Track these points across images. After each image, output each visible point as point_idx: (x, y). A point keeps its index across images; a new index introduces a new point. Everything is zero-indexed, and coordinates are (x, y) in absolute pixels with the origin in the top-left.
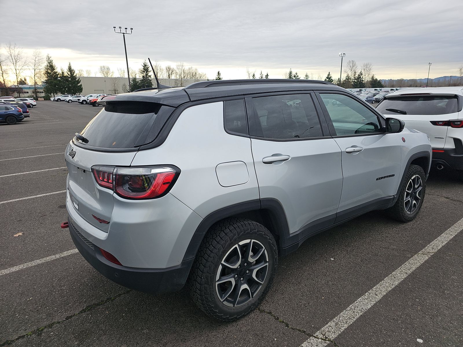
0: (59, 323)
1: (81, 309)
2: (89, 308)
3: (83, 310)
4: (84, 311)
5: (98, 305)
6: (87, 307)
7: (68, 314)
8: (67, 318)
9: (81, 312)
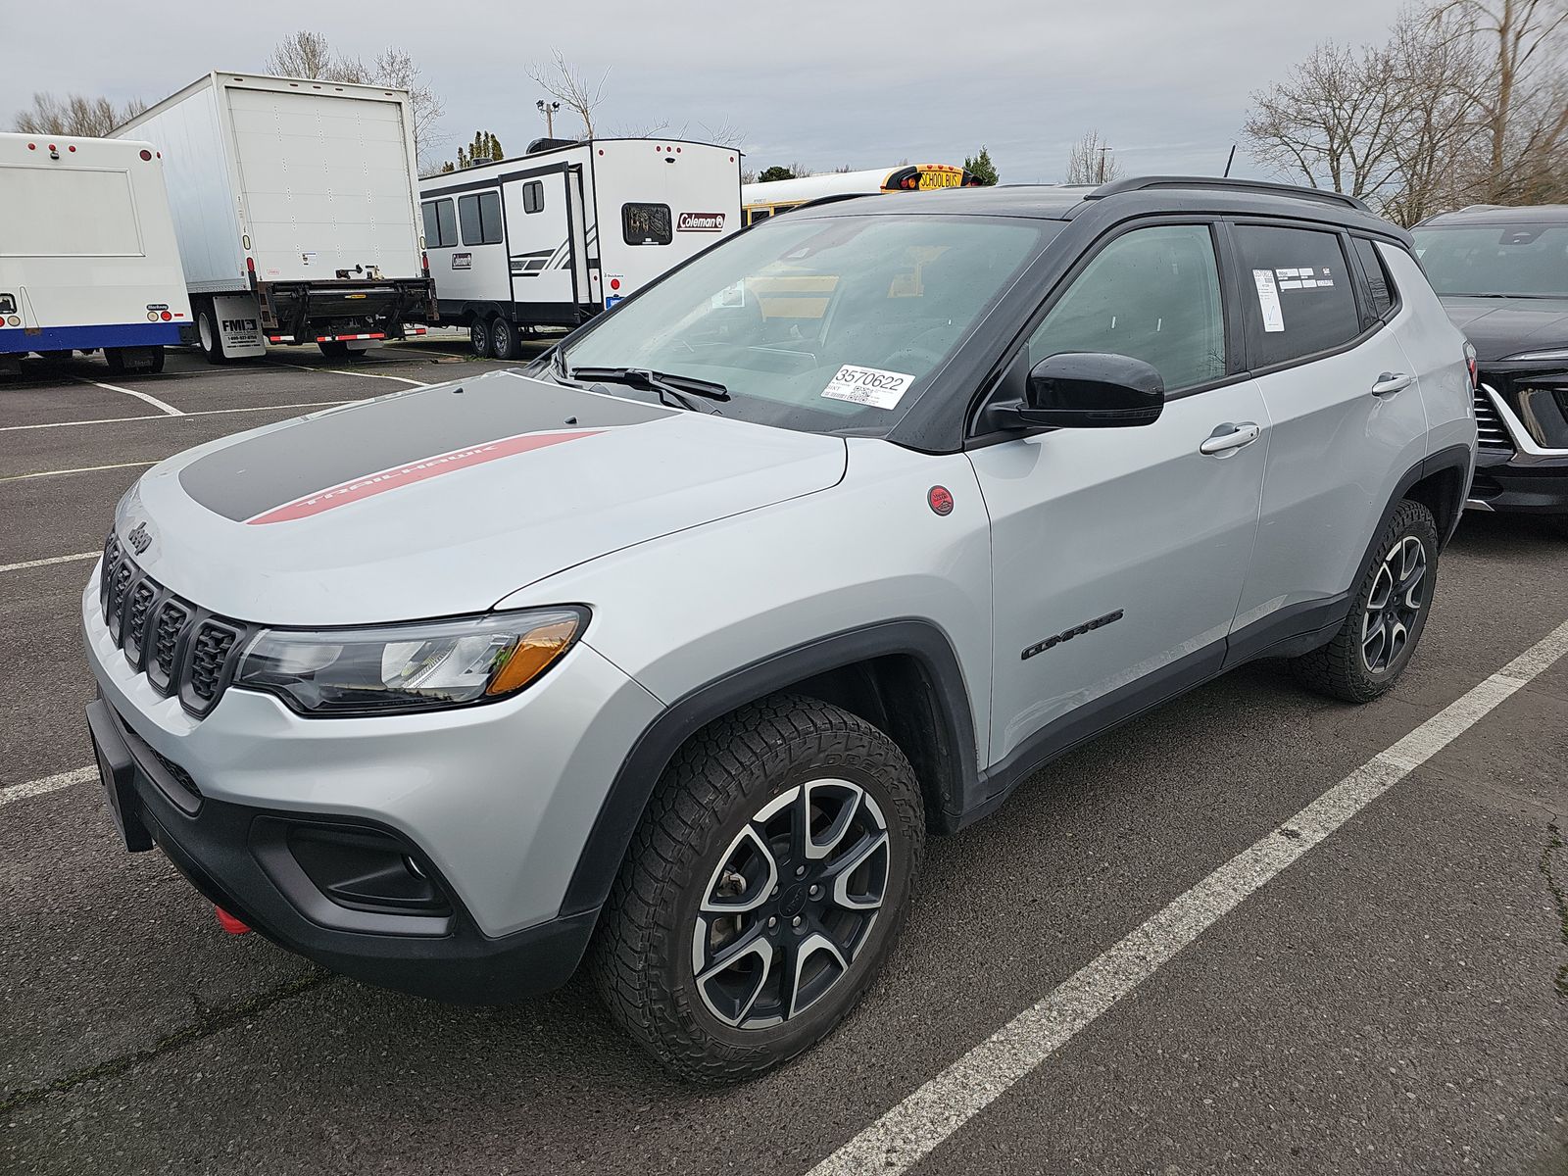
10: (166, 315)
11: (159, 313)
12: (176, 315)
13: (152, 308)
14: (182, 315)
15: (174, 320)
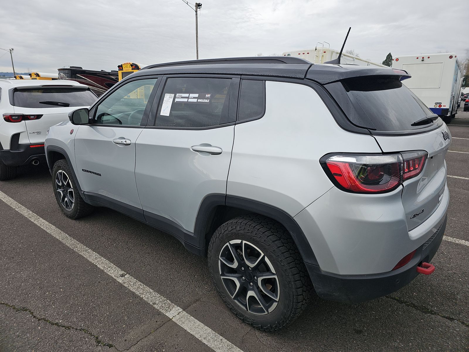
0: (463, 323)
1: (433, 316)
2: (425, 310)
3: (432, 314)
4: (432, 312)
5: (414, 306)
6: (426, 313)
7: (448, 323)
8: (452, 319)
9: (435, 313)
10: (440, 106)
11: (438, 105)
12: (443, 106)
13: (436, 104)
14: (445, 106)
15: (442, 107)
